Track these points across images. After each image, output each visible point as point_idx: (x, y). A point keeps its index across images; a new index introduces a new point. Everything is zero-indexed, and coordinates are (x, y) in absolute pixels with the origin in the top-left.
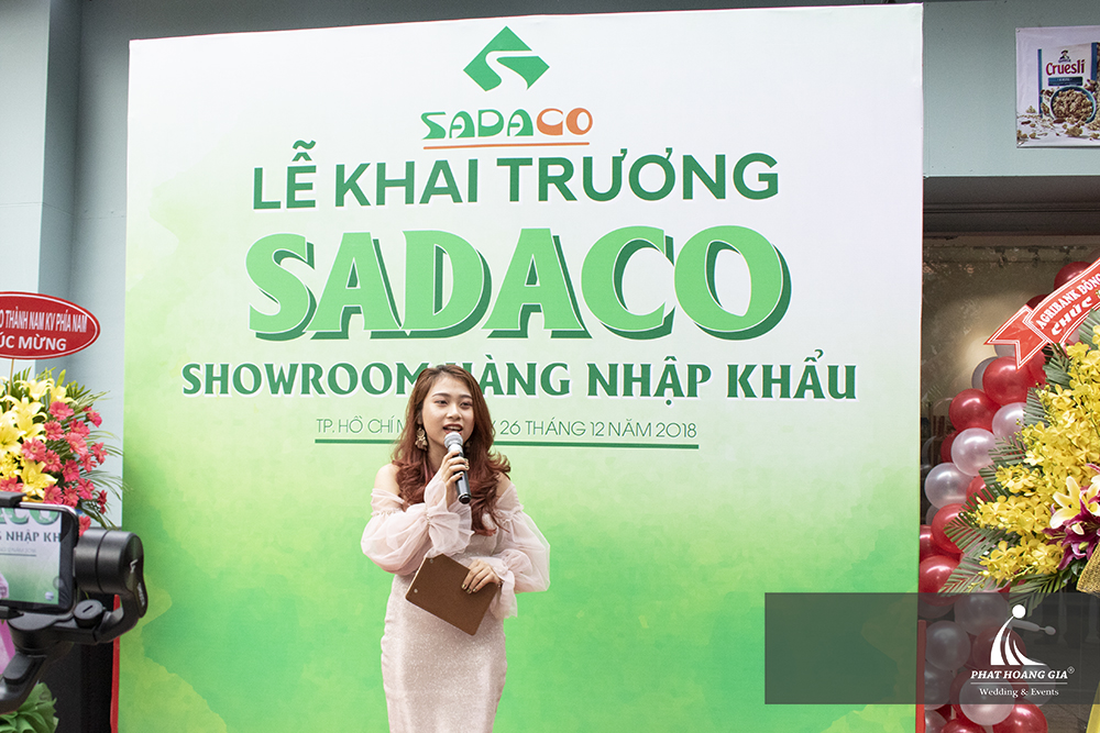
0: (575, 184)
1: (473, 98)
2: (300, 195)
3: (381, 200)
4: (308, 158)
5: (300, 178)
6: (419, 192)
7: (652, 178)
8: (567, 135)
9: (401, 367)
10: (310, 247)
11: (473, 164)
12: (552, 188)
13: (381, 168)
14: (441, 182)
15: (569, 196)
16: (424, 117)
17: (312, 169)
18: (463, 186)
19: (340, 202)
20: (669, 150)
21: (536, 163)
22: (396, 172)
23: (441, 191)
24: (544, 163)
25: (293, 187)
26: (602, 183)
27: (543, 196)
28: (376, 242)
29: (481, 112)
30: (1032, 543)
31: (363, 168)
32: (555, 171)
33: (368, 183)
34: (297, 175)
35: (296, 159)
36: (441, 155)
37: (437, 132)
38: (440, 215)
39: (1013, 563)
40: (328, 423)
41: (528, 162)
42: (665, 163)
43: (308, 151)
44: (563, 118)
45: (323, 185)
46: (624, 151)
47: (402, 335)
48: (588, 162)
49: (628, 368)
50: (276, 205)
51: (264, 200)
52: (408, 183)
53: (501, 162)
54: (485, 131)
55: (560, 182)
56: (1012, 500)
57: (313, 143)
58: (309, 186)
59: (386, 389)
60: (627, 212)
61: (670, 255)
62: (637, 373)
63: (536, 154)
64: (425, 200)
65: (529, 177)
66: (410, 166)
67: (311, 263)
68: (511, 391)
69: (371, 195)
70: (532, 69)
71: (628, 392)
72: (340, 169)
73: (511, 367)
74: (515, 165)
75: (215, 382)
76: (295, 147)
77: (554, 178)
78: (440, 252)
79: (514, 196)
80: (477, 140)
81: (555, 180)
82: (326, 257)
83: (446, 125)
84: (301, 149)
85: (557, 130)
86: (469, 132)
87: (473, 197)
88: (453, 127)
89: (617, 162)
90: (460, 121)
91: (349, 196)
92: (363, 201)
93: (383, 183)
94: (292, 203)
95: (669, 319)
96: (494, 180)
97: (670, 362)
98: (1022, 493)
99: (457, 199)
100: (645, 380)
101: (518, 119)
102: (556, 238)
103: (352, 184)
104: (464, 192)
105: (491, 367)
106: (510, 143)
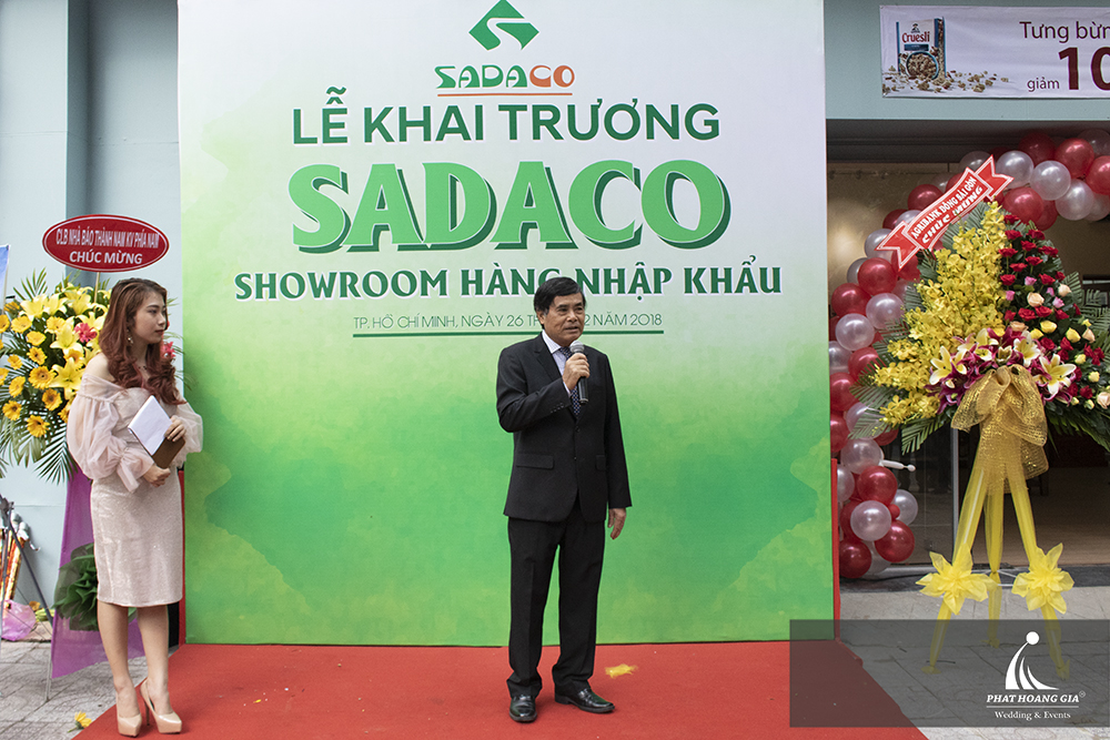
0: (562, 126)
1: (478, 55)
2: (334, 133)
3: (403, 138)
4: (339, 102)
5: (333, 118)
6: (434, 132)
7: (622, 122)
8: (554, 87)
9: (425, 275)
10: (344, 175)
11: (479, 109)
12: (543, 129)
13: (403, 111)
14: (453, 123)
15: (557, 136)
16: (437, 70)
17: (344, 111)
18: (471, 129)
19: (368, 139)
20: (635, 101)
21: (530, 109)
22: (415, 114)
23: (453, 131)
24: (537, 109)
25: (327, 126)
26: (583, 126)
27: (537, 136)
28: (400, 171)
29: (484, 67)
30: (917, 396)
31: (387, 111)
32: (546, 115)
33: (392, 123)
34: (331, 116)
35: (330, 102)
36: (453, 102)
37: (448, 82)
38: (452, 150)
39: (903, 411)
40: (364, 321)
41: (524, 108)
42: (632, 111)
43: (340, 96)
44: (551, 74)
45: (354, 125)
46: (600, 101)
47: (424, 248)
48: (571, 109)
49: (607, 272)
50: (314, 141)
51: (302, 136)
52: (426, 123)
53: (502, 108)
54: (488, 83)
55: (550, 124)
56: (900, 365)
57: (344, 90)
58: (341, 125)
59: (411, 292)
60: (604, 149)
61: (637, 183)
62: (614, 275)
63: (530, 102)
64: (440, 138)
65: (525, 119)
66: (427, 110)
67: (345, 188)
68: (515, 291)
69: (395, 133)
70: (525, 33)
71: (608, 291)
72: (368, 112)
73: (514, 272)
74: (513, 110)
75: (264, 289)
76: (329, 92)
77: (545, 121)
78: (453, 181)
79: (513, 136)
80: (481, 89)
81: (545, 123)
82: (358, 184)
83: (454, 75)
84: (333, 94)
85: (546, 83)
86: (475, 83)
87: (479, 136)
88: (462, 79)
89: (595, 109)
90: (467, 74)
91: (376, 133)
92: (388, 138)
93: (404, 124)
94: (327, 139)
95: (638, 233)
96: (496, 122)
97: (640, 266)
98: (907, 360)
99: (467, 137)
100: (621, 281)
101: (515, 73)
102: (548, 169)
103: (379, 124)
104: (472, 131)
105: (498, 273)
106: (508, 93)
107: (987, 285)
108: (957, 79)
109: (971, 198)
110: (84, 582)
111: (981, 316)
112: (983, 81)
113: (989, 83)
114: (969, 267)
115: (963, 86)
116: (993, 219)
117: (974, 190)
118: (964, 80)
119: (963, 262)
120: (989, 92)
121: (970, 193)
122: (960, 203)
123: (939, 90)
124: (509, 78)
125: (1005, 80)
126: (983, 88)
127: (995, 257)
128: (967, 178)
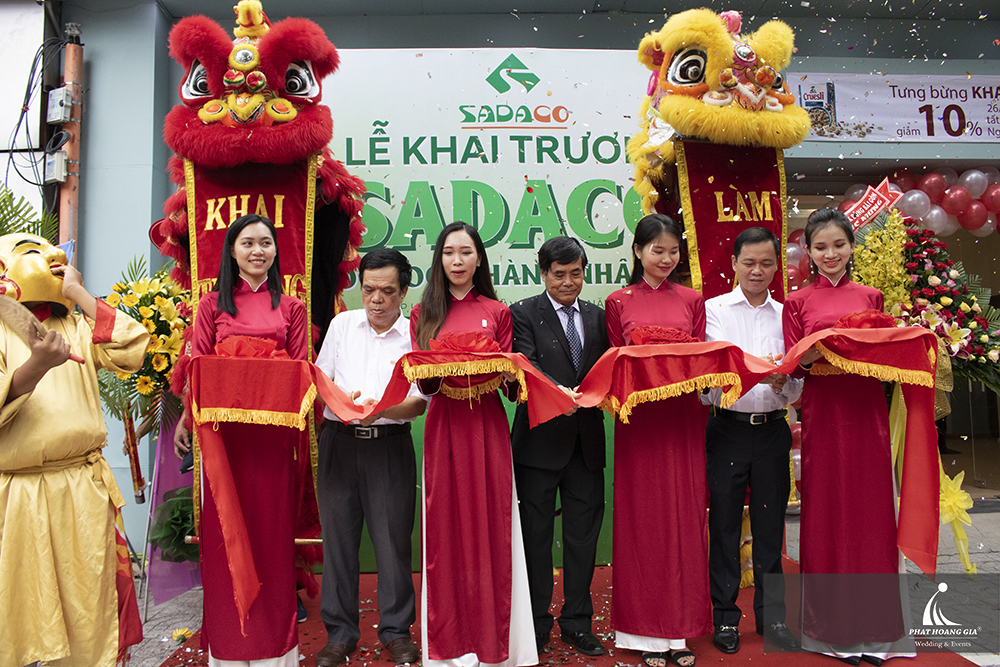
0: (560, 152)
1: (493, 98)
2: (379, 157)
3: (434, 161)
4: (384, 132)
5: (378, 145)
6: (460, 156)
7: (606, 149)
8: (553, 122)
10: (387, 190)
11: (494, 139)
12: (545, 155)
13: (434, 140)
14: (474, 149)
15: (556, 160)
16: (461, 108)
17: (387, 140)
18: (488, 152)
19: (407, 161)
20: (616, 134)
21: (534, 139)
22: (444, 142)
23: (475, 155)
24: (540, 140)
25: (373, 151)
26: (577, 153)
27: (540, 160)
28: (432, 187)
29: (498, 107)
31: (421, 139)
32: (547, 144)
33: (425, 149)
34: (377, 144)
35: (375, 133)
36: (474, 133)
37: (470, 118)
38: (474, 170)
41: (530, 138)
42: (613, 141)
43: (383, 128)
44: (551, 112)
45: (395, 150)
46: (589, 133)
48: (567, 139)
49: (598, 266)
50: (363, 163)
51: (353, 159)
52: (452, 150)
53: (512, 138)
54: (501, 119)
55: (550, 151)
57: (387, 123)
58: (385, 151)
60: (592, 170)
61: (620, 197)
62: (603, 269)
63: (535, 134)
64: (464, 161)
65: (531, 148)
66: (453, 139)
67: (388, 201)
68: (526, 282)
69: (428, 156)
70: (529, 80)
71: (599, 281)
72: (406, 140)
73: (524, 267)
74: (521, 140)
76: (375, 124)
77: (546, 149)
78: (475, 195)
79: (522, 159)
80: (496, 123)
81: (546, 150)
82: (399, 195)
83: (475, 112)
84: (378, 126)
85: (546, 119)
86: (491, 119)
87: (495, 159)
88: (480, 115)
89: (585, 140)
90: (485, 111)
91: (413, 157)
92: (423, 161)
93: (435, 150)
94: (373, 161)
95: (621, 236)
96: (508, 149)
97: (623, 262)
99: (485, 160)
100: (608, 274)
101: (522, 111)
102: (550, 186)
103: (415, 150)
104: (489, 157)
105: (512, 267)
106: (517, 126)
107: (897, 271)
108: (845, 128)
109: (874, 208)
110: (177, 519)
111: (894, 294)
112: (864, 129)
113: (869, 131)
114: (880, 257)
115: (849, 133)
116: (896, 221)
117: (875, 202)
118: (850, 129)
119: (873, 255)
120: (869, 138)
121: (873, 205)
122: (866, 212)
123: (832, 136)
124: (518, 115)
125: (880, 129)
126: (864, 134)
127: (901, 250)
128: (870, 194)
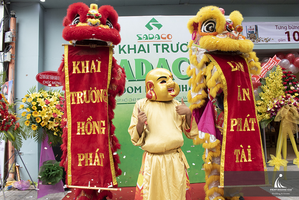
0: (169, 49)
1: (147, 32)
3: (129, 53)
6: (137, 51)
7: (184, 48)
8: (167, 39)
9: (135, 87)
11: (148, 45)
12: (165, 50)
13: (129, 46)
14: (142, 49)
15: (168, 52)
16: (137, 35)
18: (146, 50)
19: (120, 53)
20: (187, 43)
21: (161, 45)
22: (132, 47)
23: (142, 51)
24: (163, 45)
26: (175, 49)
27: (163, 52)
28: (128, 61)
29: (149, 35)
30: (264, 114)
31: (125, 46)
32: (165, 46)
33: (126, 49)
36: (141, 43)
37: (140, 38)
38: (142, 55)
39: (261, 118)
40: (120, 100)
42: (187, 45)
44: (166, 36)
46: (179, 43)
47: (135, 81)
48: (172, 45)
49: (183, 86)
52: (135, 49)
53: (154, 45)
54: (150, 39)
55: (166, 49)
56: (259, 106)
59: (132, 92)
60: (180, 55)
61: (189, 63)
63: (161, 43)
64: (138, 52)
65: (160, 48)
66: (135, 46)
69: (127, 51)
70: (159, 26)
71: (183, 91)
72: (120, 46)
74: (157, 45)
77: (165, 48)
78: (142, 63)
79: (157, 52)
80: (149, 40)
83: (142, 37)
85: (165, 38)
86: (147, 39)
87: (149, 52)
88: (144, 38)
89: (177, 45)
90: (145, 36)
91: (122, 52)
92: (125, 53)
93: (129, 49)
96: (153, 48)
99: (145, 52)
100: (186, 88)
101: (157, 36)
102: (166, 60)
103: (122, 49)
104: (147, 51)
106: (156, 41)
107: (280, 85)
108: (261, 39)
109: (272, 65)
110: (47, 171)
111: (279, 93)
112: (267, 40)
113: (269, 40)
114: (275, 81)
116: (279, 69)
117: (272, 63)
118: (263, 40)
119: (272, 80)
120: (269, 42)
121: (271, 64)
122: (269, 66)
123: (257, 42)
124: (156, 37)
125: (273, 39)
126: (268, 41)
127: (281, 78)
128: (270, 60)
